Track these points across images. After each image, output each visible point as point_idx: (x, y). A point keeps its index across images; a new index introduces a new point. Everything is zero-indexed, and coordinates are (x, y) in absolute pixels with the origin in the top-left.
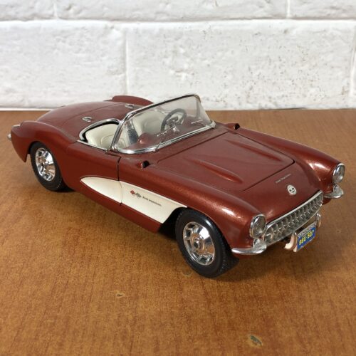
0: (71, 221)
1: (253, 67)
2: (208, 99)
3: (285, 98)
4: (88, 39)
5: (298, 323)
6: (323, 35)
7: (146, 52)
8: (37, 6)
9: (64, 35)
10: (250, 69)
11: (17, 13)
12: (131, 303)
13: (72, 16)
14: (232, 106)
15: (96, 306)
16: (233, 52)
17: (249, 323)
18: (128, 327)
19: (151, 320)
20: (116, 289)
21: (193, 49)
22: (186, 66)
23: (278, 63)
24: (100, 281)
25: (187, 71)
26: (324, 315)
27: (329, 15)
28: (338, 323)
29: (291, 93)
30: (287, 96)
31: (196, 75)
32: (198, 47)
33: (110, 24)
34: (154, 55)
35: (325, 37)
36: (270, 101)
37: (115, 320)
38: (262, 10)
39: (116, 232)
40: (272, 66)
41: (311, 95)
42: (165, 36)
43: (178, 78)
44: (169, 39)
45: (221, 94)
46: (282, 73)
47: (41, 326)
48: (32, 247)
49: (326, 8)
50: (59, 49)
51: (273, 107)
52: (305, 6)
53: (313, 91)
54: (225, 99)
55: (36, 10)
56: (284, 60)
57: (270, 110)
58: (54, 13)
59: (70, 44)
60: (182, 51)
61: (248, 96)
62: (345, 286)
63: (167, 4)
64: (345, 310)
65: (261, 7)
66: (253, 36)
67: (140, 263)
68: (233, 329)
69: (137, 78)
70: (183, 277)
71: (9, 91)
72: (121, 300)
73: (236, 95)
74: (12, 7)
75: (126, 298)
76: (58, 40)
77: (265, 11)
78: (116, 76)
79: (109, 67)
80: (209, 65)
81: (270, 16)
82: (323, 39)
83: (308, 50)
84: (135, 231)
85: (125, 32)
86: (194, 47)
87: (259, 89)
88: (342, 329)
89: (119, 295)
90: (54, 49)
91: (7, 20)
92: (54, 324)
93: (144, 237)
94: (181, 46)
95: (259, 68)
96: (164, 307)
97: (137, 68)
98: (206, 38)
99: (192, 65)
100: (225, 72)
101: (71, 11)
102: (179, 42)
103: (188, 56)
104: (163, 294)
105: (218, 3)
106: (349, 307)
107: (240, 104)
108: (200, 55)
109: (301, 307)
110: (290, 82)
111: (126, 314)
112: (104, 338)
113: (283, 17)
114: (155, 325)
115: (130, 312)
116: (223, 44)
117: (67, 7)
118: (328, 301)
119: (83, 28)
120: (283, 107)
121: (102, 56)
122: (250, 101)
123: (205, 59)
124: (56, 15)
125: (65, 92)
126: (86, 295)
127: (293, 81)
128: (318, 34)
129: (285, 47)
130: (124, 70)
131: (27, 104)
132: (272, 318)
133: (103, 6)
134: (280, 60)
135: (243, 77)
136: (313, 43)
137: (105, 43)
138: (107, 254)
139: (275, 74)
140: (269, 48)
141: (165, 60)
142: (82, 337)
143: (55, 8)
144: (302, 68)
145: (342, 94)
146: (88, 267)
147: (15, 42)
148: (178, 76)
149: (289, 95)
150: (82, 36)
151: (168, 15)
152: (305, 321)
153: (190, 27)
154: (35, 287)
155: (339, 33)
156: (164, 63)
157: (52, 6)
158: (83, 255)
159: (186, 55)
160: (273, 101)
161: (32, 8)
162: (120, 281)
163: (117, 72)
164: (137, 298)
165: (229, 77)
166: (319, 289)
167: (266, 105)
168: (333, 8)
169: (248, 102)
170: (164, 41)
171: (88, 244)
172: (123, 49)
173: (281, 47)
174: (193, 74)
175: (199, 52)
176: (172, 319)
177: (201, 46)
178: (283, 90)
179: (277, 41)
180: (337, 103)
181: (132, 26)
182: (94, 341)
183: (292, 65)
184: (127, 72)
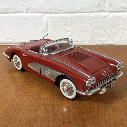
0: (20, 82)
1: (94, 30)
2: (78, 41)
3: (106, 41)
4: (35, 20)
5: (95, 122)
6: (119, 18)
7: (55, 24)
8: (18, 8)
9: (27, 18)
10: (93, 30)
11: (11, 11)
12: (35, 112)
13: (30, 12)
14: (86, 44)
15: (22, 113)
16: (86, 24)
17: (77, 121)
18: (32, 121)
19: (41, 119)
20: (31, 107)
21: (72, 23)
22: (69, 29)
23: (103, 28)
24: (26, 104)
25: (70, 31)
26: (106, 120)
27: (122, 10)
28: (110, 123)
30: (106, 40)
31: (73, 32)
33: (43, 14)
34: (58, 25)
35: (120, 19)
36: (100, 42)
37: (28, 118)
38: (97, 9)
39: (35, 87)
40: (101, 29)
41: (115, 40)
42: (62, 19)
43: (67, 34)
44: (63, 20)
45: (82, 39)
46: (104, 32)
47: (1, 119)
48: (5, 91)
50: (25, 23)
51: (102, 44)
53: (116, 38)
54: (84, 41)
55: (17, 10)
56: (105, 27)
57: (100, 45)
58: (23, 11)
59: (29, 22)
60: (68, 24)
61: (92, 40)
62: (116, 109)
63: (62, 7)
64: (114, 118)
65: (96, 8)
66: (94, 18)
68: (70, 123)
69: (52, 33)
71: (8, 38)
72: (32, 111)
73: (88, 40)
74: (9, 9)
75: (33, 110)
76: (25, 20)
77: (98, 9)
78: (45, 33)
79: (42, 30)
80: (78, 29)
81: (100, 11)
82: (120, 20)
84: (42, 87)
85: (48, 17)
86: (73, 23)
88: (111, 125)
89: (31, 109)
90: (23, 23)
91: (8, 13)
92: (6, 118)
94: (68, 22)
95: (96, 30)
96: (46, 114)
97: (52, 30)
98: (77, 19)
99: (72, 29)
100: (84, 31)
101: (29, 10)
102: (67, 21)
103: (70, 26)
104: (47, 109)
106: (116, 117)
107: (89, 43)
108: (74, 25)
109: (97, 116)
110: (108, 35)
111: (32, 116)
112: (22, 124)
113: (105, 12)
114: (42, 120)
115: (34, 115)
116: (83, 21)
117: (28, 8)
118: (108, 115)
119: (33, 16)
120: (105, 44)
121: (40, 26)
122: (93, 42)
123: (76, 27)
124: (24, 11)
125: (27, 38)
126: (20, 109)
127: (109, 35)
128: (118, 17)
129: (105, 22)
130: (48, 31)
131: (14, 42)
132: (85, 120)
133: (40, 8)
135: (90, 33)
136: (116, 21)
137: (41, 21)
138: (30, 95)
139: (102, 32)
140: (99, 23)
141: (62, 27)
142: (15, 124)
143: (24, 9)
144: (112, 30)
147: (10, 21)
148: (67, 33)
150: (33, 19)
152: (98, 122)
153: (71, 15)
154: (2, 105)
155: (125, 17)
156: (62, 28)
157: (23, 8)
158: (22, 95)
159: (69, 25)
160: (102, 42)
161: (16, 9)
163: (45, 32)
164: (37, 110)
165: (85, 33)
166: (106, 110)
167: (99, 43)
168: (123, 8)
169: (92, 42)
170: (62, 20)
171: (25, 91)
172: (47, 23)
173: (104, 22)
174: (72, 32)
175: (74, 24)
176: (48, 119)
178: (105, 38)
179: (103, 20)
180: (125, 43)
181: (50, 15)
182: (19, 125)
183: (108, 29)
184: (49, 32)
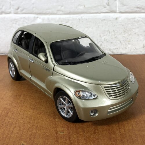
29: (119, 47)
32: (76, 26)
49: (135, 8)
52: (125, 7)
67: (37, 126)
70: (60, 134)
83: (127, 27)
87: (105, 45)
93: (42, 113)
105: (85, 6)
134: (114, 32)
145: (143, 47)
146: (10, 128)
149: (118, 48)
151: (63, 11)
162: (25, 136)
177: (78, 25)
